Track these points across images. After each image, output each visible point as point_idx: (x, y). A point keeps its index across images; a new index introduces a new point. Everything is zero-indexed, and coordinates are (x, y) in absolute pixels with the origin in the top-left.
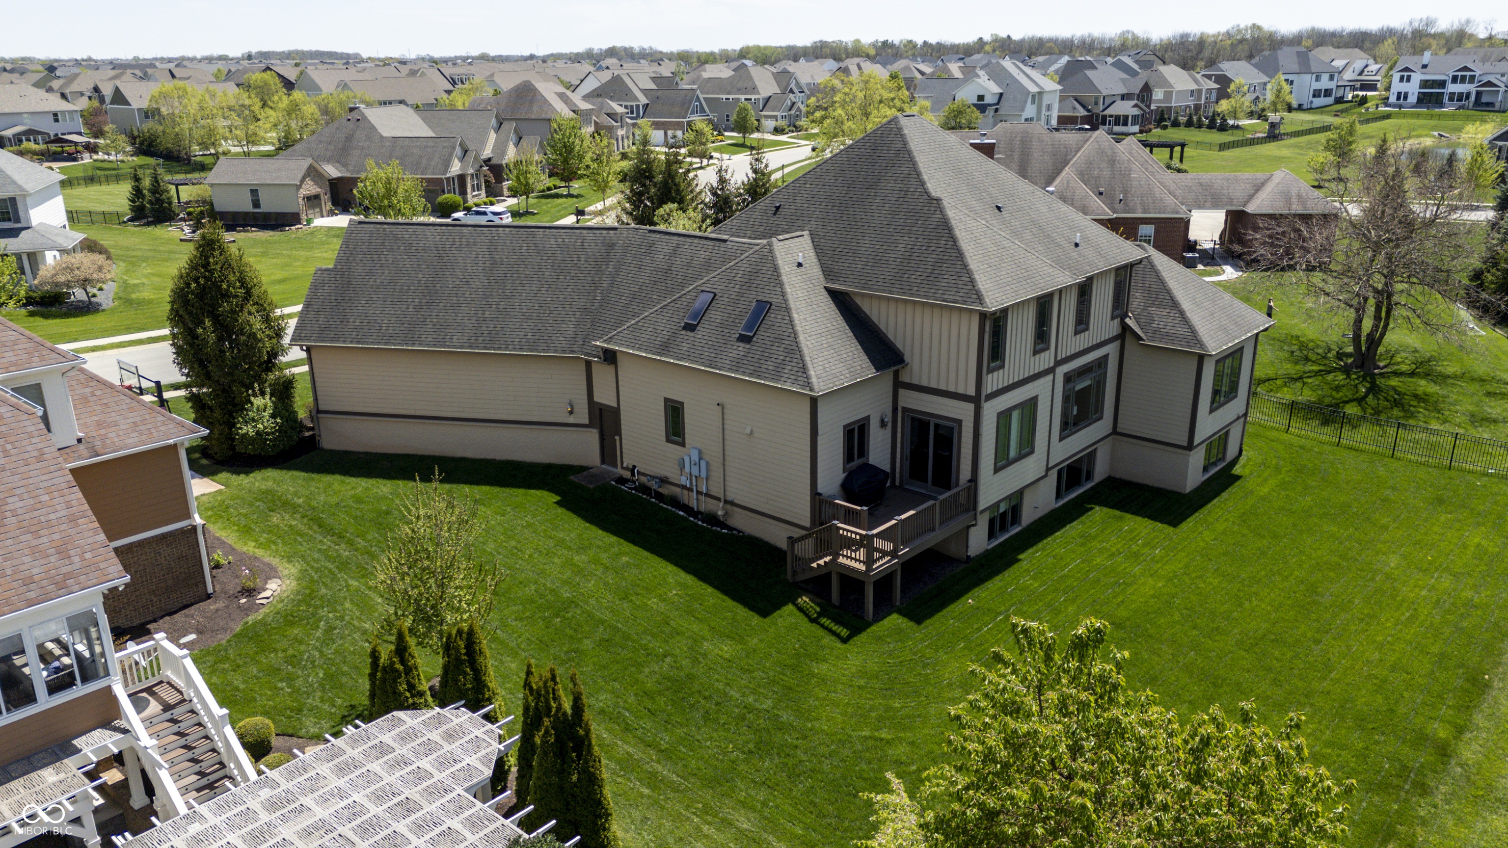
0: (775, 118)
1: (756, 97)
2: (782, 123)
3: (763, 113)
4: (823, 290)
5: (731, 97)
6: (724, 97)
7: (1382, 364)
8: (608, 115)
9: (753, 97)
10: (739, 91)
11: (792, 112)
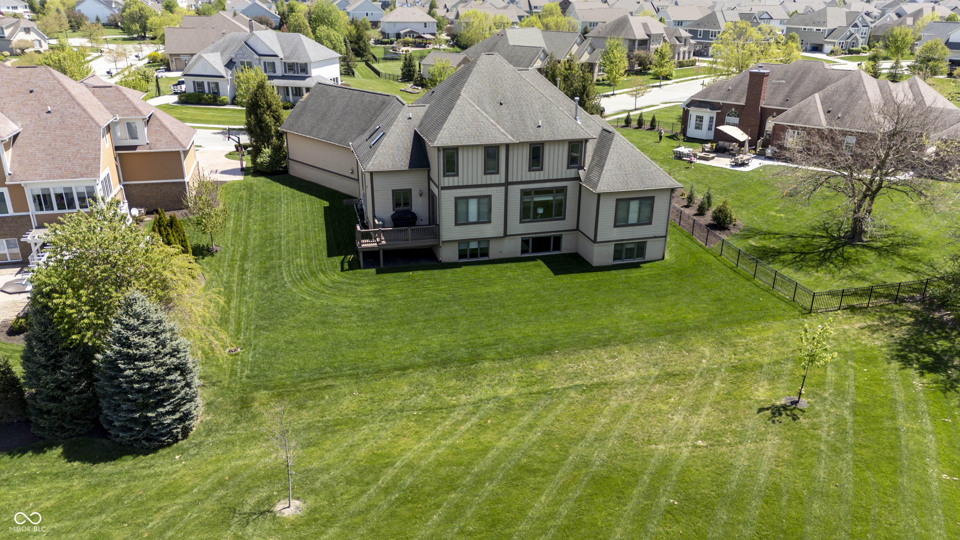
0: (834, 44)
4: (413, 131)
5: (807, 28)
8: (676, 38)
9: (822, 28)
11: (849, 40)
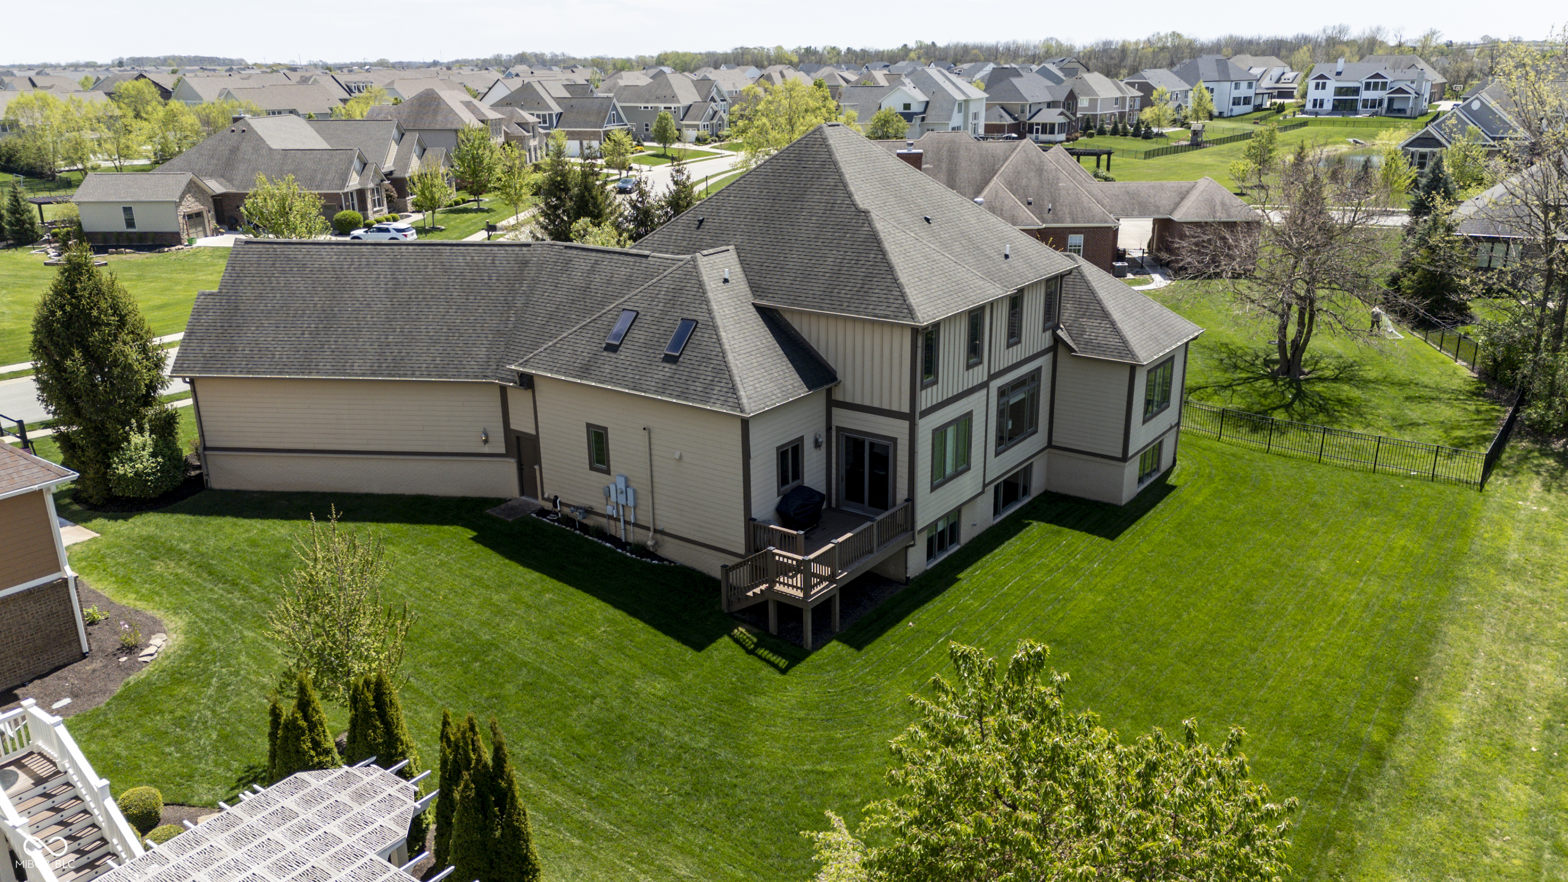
0: (697, 127)
1: (677, 105)
2: (703, 133)
3: (684, 122)
4: (751, 307)
5: (649, 105)
6: (642, 105)
7: (1306, 370)
8: (518, 124)
9: (673, 106)
10: (658, 99)
11: (714, 121)
